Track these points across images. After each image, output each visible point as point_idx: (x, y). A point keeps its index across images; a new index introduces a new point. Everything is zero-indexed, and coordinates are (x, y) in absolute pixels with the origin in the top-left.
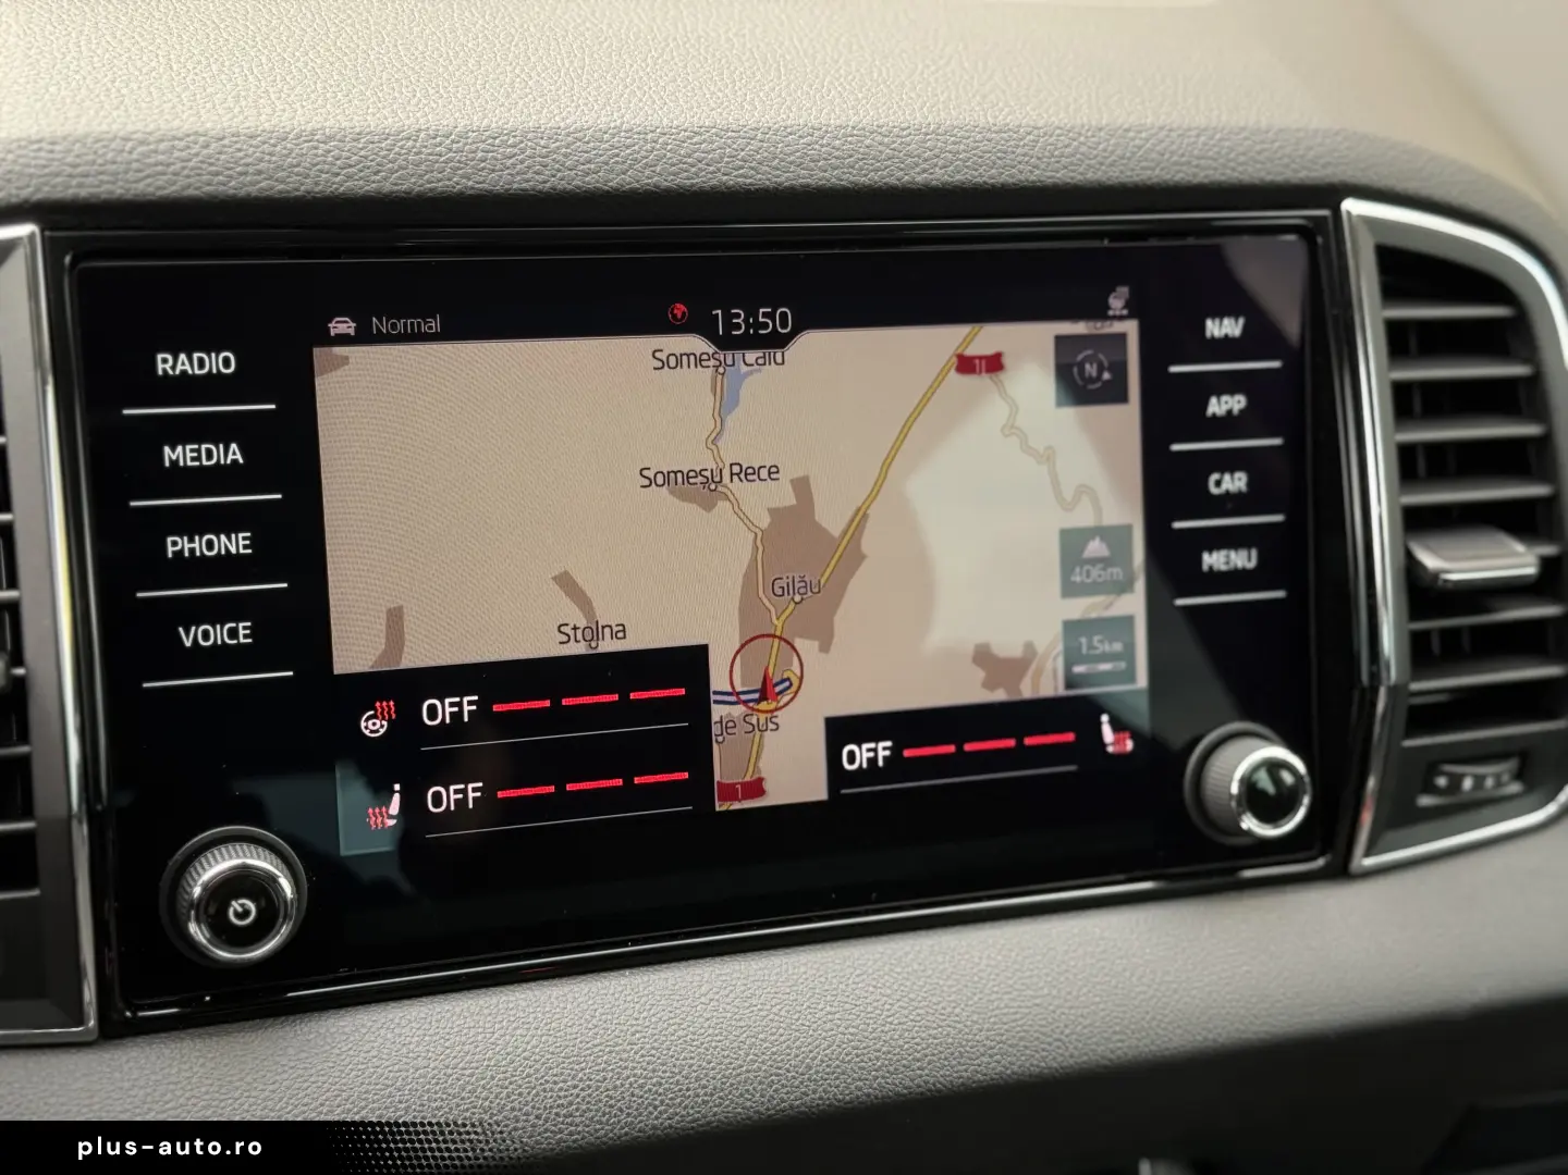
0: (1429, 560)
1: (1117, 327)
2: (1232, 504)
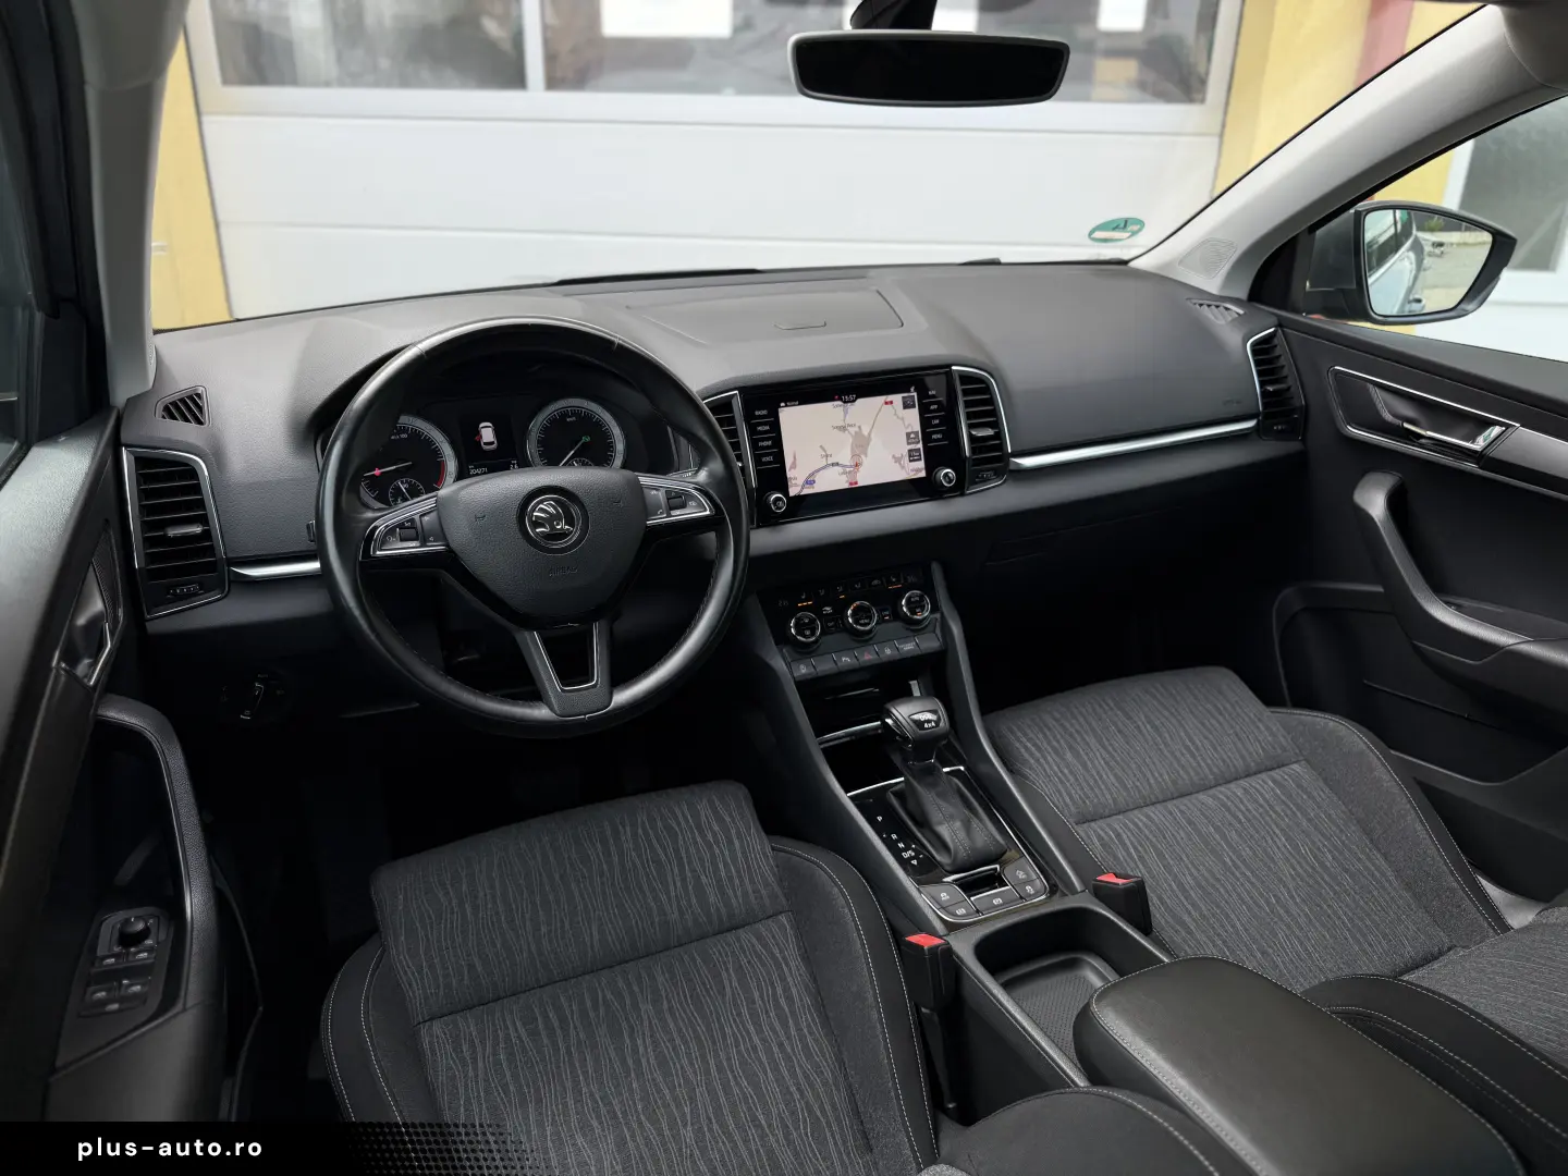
0: (973, 433)
1: (912, 394)
2: (936, 426)
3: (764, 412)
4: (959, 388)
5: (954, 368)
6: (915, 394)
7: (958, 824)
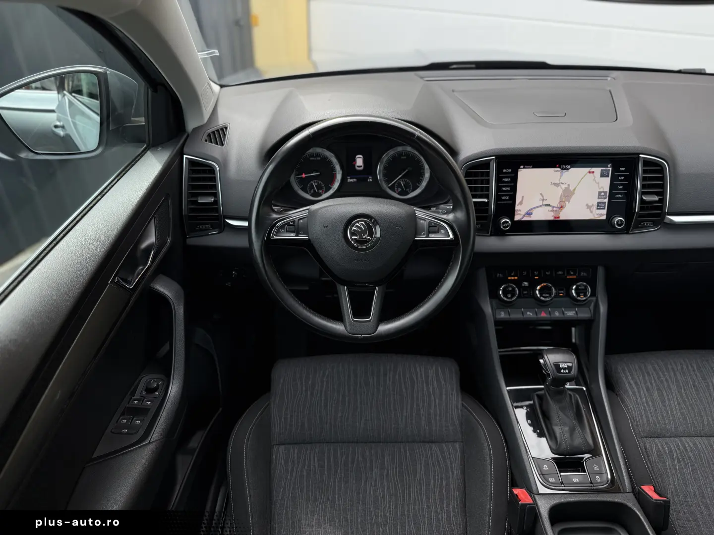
0: (644, 198)
1: (609, 169)
2: (620, 190)
3: (510, 170)
4: (641, 168)
5: (641, 156)
6: (611, 169)
7: (567, 429)
